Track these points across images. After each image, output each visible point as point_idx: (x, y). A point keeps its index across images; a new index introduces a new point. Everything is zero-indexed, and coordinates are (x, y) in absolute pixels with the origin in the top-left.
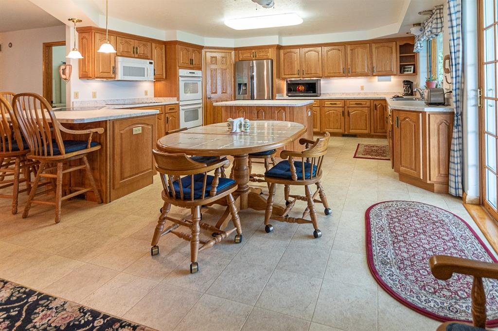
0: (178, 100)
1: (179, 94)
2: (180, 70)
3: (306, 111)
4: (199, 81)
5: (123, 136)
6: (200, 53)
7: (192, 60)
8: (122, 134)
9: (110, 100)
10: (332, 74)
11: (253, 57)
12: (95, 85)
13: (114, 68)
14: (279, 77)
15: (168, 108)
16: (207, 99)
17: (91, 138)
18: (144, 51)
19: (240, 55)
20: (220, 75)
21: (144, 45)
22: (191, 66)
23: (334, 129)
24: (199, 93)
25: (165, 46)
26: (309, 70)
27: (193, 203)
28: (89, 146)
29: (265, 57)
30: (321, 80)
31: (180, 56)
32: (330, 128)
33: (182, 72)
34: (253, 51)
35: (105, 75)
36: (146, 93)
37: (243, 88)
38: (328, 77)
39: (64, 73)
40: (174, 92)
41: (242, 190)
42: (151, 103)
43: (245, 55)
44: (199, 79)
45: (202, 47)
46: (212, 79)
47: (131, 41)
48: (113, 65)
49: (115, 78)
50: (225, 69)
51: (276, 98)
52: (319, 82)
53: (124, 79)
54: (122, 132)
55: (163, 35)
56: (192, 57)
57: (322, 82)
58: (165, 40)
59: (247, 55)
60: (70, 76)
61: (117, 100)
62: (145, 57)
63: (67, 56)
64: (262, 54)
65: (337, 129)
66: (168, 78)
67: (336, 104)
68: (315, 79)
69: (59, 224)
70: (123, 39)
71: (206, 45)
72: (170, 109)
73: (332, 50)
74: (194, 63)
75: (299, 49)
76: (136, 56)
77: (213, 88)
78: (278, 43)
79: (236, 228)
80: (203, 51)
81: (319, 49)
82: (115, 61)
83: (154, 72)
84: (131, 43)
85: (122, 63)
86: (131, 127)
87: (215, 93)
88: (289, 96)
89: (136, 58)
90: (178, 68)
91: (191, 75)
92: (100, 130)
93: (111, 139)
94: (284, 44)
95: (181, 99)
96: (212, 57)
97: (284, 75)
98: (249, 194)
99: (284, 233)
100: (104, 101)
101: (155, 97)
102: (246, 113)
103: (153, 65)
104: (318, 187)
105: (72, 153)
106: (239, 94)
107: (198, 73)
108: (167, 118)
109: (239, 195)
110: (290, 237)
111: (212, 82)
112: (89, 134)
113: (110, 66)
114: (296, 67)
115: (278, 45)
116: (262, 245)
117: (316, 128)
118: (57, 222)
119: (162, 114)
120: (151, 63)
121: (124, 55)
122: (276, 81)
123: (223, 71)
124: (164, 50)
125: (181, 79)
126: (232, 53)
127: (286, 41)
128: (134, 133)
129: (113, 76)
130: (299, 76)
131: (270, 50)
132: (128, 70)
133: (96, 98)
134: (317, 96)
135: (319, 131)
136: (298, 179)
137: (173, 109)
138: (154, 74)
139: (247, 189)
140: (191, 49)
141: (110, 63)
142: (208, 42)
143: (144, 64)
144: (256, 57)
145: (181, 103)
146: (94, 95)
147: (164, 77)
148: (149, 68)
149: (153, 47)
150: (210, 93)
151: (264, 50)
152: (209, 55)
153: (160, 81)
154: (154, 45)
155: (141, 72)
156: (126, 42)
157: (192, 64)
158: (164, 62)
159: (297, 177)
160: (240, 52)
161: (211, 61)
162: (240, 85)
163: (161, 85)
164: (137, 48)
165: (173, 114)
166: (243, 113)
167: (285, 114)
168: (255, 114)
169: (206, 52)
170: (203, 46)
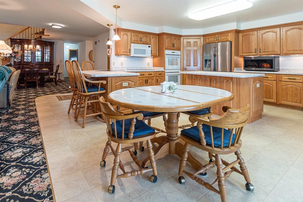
0: (164, 69)
1: (165, 65)
2: (166, 51)
3: (254, 83)
4: (179, 57)
5: (117, 87)
6: (180, 40)
7: (174, 44)
8: (116, 85)
9: (129, 67)
10: (291, 51)
11: (216, 40)
12: (123, 59)
13: (130, 50)
14: (237, 54)
15: (158, 73)
16: (184, 69)
17: (100, 86)
18: (146, 40)
19: (207, 39)
20: (192, 53)
21: (146, 36)
22: (173, 48)
23: (292, 102)
24: (178, 65)
25: (158, 36)
26: (266, 48)
27: (116, 140)
28: (99, 90)
29: (225, 40)
30: (280, 57)
31: (166, 42)
32: (289, 101)
33: (167, 52)
34: (216, 36)
35: (125, 53)
36: (148, 64)
37: (208, 63)
38: (287, 54)
39: (109, 53)
40: (162, 64)
41: (171, 139)
42: (149, 70)
43: (210, 40)
44: (179, 56)
45: (180, 36)
46: (187, 57)
47: (138, 35)
48: (129, 48)
49: (130, 55)
50: (197, 50)
51: (234, 71)
52: (276, 59)
53: (135, 56)
54: (116, 84)
55: (156, 30)
56: (174, 42)
57: (281, 59)
58: (158, 33)
59: (211, 39)
60: (111, 54)
61: (133, 67)
62: (146, 43)
63: (107, 43)
64: (223, 38)
65: (296, 102)
66: (159, 55)
67: (295, 79)
68: (273, 56)
69: (84, 128)
70: (135, 34)
71: (183, 34)
72: (149, 74)
73: (291, 29)
74: (175, 46)
75: (256, 32)
76: (142, 43)
77: (188, 62)
78: (236, 28)
79: (152, 169)
80: (182, 39)
81: (278, 30)
82: (130, 46)
83: (151, 52)
84: (139, 36)
85: (134, 46)
86: (122, 82)
87: (189, 66)
88: (246, 70)
89: (142, 44)
90: (164, 49)
91: (173, 54)
92: (104, 82)
93: (111, 87)
94: (242, 28)
95: (166, 69)
96: (188, 42)
97: (243, 53)
98: (176, 143)
99: (193, 190)
100: (126, 67)
101: (153, 67)
102: (202, 80)
103: (150, 48)
104: (238, 158)
105: (90, 93)
106: (205, 67)
107: (178, 53)
108: (157, 79)
109: (167, 142)
110: (197, 197)
111: (187, 58)
112: (99, 84)
113: (128, 49)
114: (254, 46)
115: (236, 30)
116: (169, 194)
117: (272, 99)
118: (83, 127)
119: (154, 76)
120: (149, 47)
121: (135, 42)
122: (234, 58)
123: (195, 52)
124: (157, 39)
125: (166, 56)
126: (201, 39)
127: (244, 26)
128: (123, 86)
129: (129, 54)
130: (256, 54)
131: (230, 34)
132: (136, 51)
133: (122, 65)
134: (274, 71)
135: (276, 102)
136: (207, 145)
137: (161, 74)
138: (151, 53)
139: (175, 138)
140: (173, 37)
141: (128, 47)
142: (184, 32)
143: (145, 47)
144: (218, 40)
145: (166, 71)
146: (122, 64)
147: (157, 55)
148: (148, 50)
149: (151, 37)
150: (186, 66)
151: (224, 35)
152: (185, 41)
153: (156, 57)
154: (151, 36)
155: (144, 51)
156: (136, 35)
157: (174, 47)
158: (157, 46)
159: (205, 143)
160: (207, 37)
161: (187, 45)
162: (206, 61)
163: (156, 59)
164: (142, 38)
165: (161, 77)
166: (200, 80)
167: (233, 83)
168: (208, 81)
169: (183, 39)
170: (182, 35)
